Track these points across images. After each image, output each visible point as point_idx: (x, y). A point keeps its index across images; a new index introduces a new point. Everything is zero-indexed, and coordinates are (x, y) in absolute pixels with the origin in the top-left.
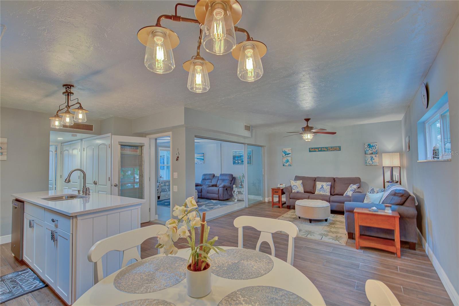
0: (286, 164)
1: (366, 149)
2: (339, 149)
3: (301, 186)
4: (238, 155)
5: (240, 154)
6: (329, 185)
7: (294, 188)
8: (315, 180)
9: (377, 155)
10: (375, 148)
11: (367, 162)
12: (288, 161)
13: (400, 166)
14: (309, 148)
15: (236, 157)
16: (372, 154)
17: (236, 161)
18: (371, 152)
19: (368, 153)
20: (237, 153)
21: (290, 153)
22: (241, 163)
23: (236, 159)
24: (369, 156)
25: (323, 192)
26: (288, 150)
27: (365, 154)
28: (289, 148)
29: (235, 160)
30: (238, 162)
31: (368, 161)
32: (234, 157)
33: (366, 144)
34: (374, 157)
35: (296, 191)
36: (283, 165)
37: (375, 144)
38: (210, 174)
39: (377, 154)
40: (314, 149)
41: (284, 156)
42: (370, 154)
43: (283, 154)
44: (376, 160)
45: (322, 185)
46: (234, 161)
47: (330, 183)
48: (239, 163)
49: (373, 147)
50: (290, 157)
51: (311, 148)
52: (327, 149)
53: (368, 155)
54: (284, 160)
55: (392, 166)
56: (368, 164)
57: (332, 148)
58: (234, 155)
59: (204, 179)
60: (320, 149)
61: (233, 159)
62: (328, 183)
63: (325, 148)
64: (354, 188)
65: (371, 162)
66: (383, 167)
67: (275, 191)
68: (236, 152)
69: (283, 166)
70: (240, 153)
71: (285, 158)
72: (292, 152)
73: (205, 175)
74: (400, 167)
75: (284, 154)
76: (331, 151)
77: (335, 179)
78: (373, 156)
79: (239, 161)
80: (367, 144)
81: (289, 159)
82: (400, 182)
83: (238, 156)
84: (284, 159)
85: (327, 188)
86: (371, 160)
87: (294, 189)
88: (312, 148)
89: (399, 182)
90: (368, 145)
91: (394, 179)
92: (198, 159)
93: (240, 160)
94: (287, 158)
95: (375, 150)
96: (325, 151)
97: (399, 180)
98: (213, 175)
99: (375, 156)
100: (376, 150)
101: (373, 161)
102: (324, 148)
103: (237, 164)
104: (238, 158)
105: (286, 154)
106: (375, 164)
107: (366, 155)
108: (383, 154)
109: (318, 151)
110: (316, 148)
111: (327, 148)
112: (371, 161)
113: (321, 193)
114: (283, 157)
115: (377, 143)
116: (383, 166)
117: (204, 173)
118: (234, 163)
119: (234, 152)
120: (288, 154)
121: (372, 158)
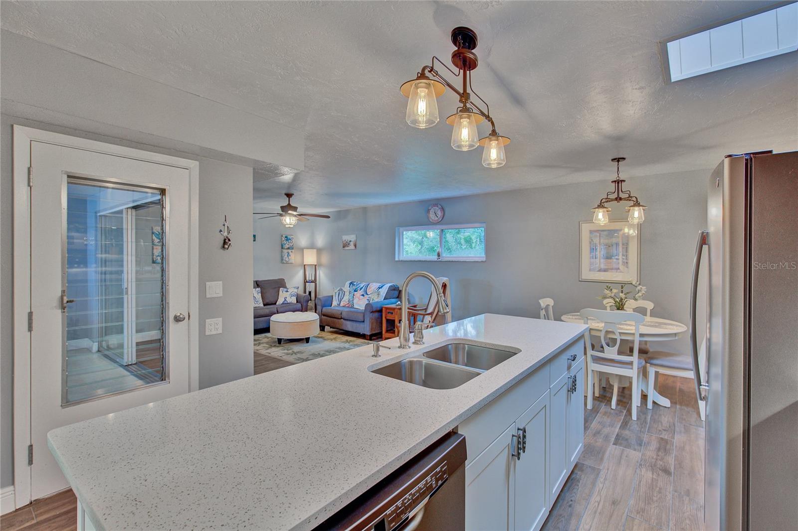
1: (283, 242)
9: (293, 251)
10: (291, 242)
11: (284, 259)
16: (289, 248)
18: (288, 246)
19: (286, 248)
24: (285, 251)
27: (282, 248)
31: (285, 257)
33: (283, 236)
34: (290, 253)
36: (151, 261)
37: (291, 237)
39: (293, 249)
41: (157, 244)
42: (287, 249)
43: (154, 237)
44: (293, 256)
47: (259, 290)
49: (290, 240)
53: (285, 250)
56: (285, 262)
62: (257, 289)
65: (287, 259)
66: (305, 265)
74: (315, 265)
75: (157, 238)
77: (259, 283)
78: (290, 251)
84: (156, 249)
90: (286, 237)
91: (307, 279)
95: (291, 244)
101: (290, 257)
106: (291, 262)
107: (283, 250)
108: (305, 250)
112: (287, 257)
114: (154, 244)
115: (294, 236)
121: (288, 253)
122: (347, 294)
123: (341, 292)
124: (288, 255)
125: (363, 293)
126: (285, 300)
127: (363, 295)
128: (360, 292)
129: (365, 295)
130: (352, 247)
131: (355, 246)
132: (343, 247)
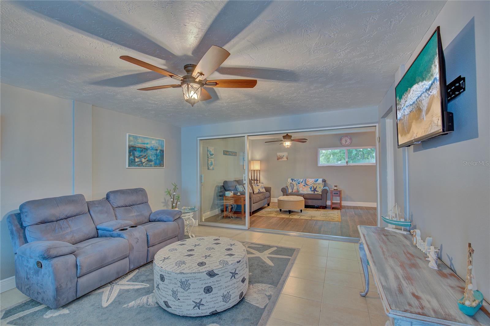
0: (211, 167)
2: (236, 154)
4: (139, 145)
5: (146, 145)
12: (212, 164)
13: (260, 170)
17: (137, 160)
20: (140, 141)
23: (137, 154)
26: (212, 150)
29: (134, 157)
30: (141, 161)
32: (132, 149)
40: (226, 152)
46: (132, 157)
48: (142, 163)
50: (213, 158)
58: (132, 143)
60: (229, 153)
61: (130, 153)
69: (209, 169)
70: (146, 141)
71: (210, 160)
72: (215, 152)
79: (143, 160)
83: (141, 148)
93: (145, 157)
96: (231, 155)
103: (138, 165)
104: (142, 154)
105: (210, 155)
116: (251, 169)
118: (132, 163)
119: (131, 138)
122: (295, 185)
123: (291, 184)
125: (304, 184)
126: (259, 191)
127: (304, 186)
128: (302, 184)
129: (305, 185)
130: (285, 159)
131: (287, 158)
132: (278, 159)
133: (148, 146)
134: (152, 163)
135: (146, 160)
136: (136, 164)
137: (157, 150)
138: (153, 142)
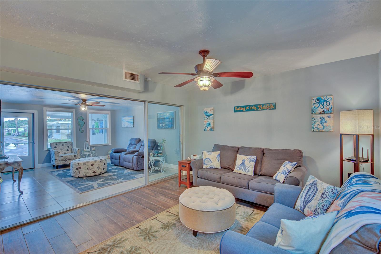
0: (207, 128)
1: (313, 107)
2: (273, 107)
3: (217, 160)
4: (162, 117)
5: (164, 117)
6: (253, 161)
7: (206, 162)
8: (237, 150)
9: (332, 115)
10: (328, 104)
11: (315, 126)
12: (209, 125)
13: (372, 133)
14: (235, 107)
15: (161, 119)
16: (323, 113)
17: (161, 125)
18: (322, 110)
19: (317, 112)
20: (162, 115)
21: (212, 115)
22: (165, 127)
23: (161, 122)
24: (318, 117)
25: (244, 170)
26: (209, 110)
27: (312, 114)
28: (210, 108)
29: (160, 124)
30: (162, 126)
31: (316, 124)
32: (159, 120)
33: (313, 98)
34: (326, 119)
35: (208, 166)
37: (328, 97)
38: (136, 139)
39: (331, 113)
40: (240, 108)
41: (206, 119)
42: (320, 113)
43: (204, 115)
44: (330, 122)
45: (243, 161)
46: (159, 124)
47: (254, 158)
48: (163, 127)
49: (325, 102)
50: (211, 119)
51: (236, 107)
52: (257, 108)
53: (316, 116)
54: (205, 124)
55: (357, 133)
56: (316, 130)
57: (263, 105)
58: (159, 117)
59: (131, 145)
60: (247, 108)
61: (158, 122)
62: (252, 157)
63: (254, 106)
64: (288, 169)
65: (321, 127)
66: (341, 135)
67: (182, 165)
68: (160, 114)
69: (204, 130)
70: (164, 115)
71: (207, 121)
72: (214, 112)
73: (131, 140)
74: (373, 135)
76: (263, 110)
77: (265, 151)
78: (325, 116)
79: (163, 125)
80: (316, 98)
81: (211, 121)
82: (372, 160)
83: (162, 119)
84: (205, 122)
85: (249, 165)
86: (322, 121)
87: (205, 164)
88: (238, 107)
89: (370, 161)
90: (318, 100)
91: (361, 156)
92: (129, 122)
94: (209, 121)
95: (328, 107)
96: (253, 110)
97: (370, 158)
98: (138, 140)
99: (329, 117)
100: (330, 106)
101: (325, 124)
102: (252, 106)
103: (161, 128)
104: (163, 122)
105: (207, 116)
106: (328, 130)
107: (314, 116)
108: (342, 114)
109: (245, 111)
110: (243, 107)
111: (256, 106)
112: (321, 125)
113: (241, 171)
114: (204, 119)
115: (331, 95)
116: (341, 133)
117: (131, 138)
118: (159, 127)
119: (158, 115)
120: (210, 116)
121: (323, 119)
124: (323, 121)
133: (165, 117)
134: (168, 126)
135: (164, 125)
136: (161, 127)
137: (170, 118)
138: (168, 114)
